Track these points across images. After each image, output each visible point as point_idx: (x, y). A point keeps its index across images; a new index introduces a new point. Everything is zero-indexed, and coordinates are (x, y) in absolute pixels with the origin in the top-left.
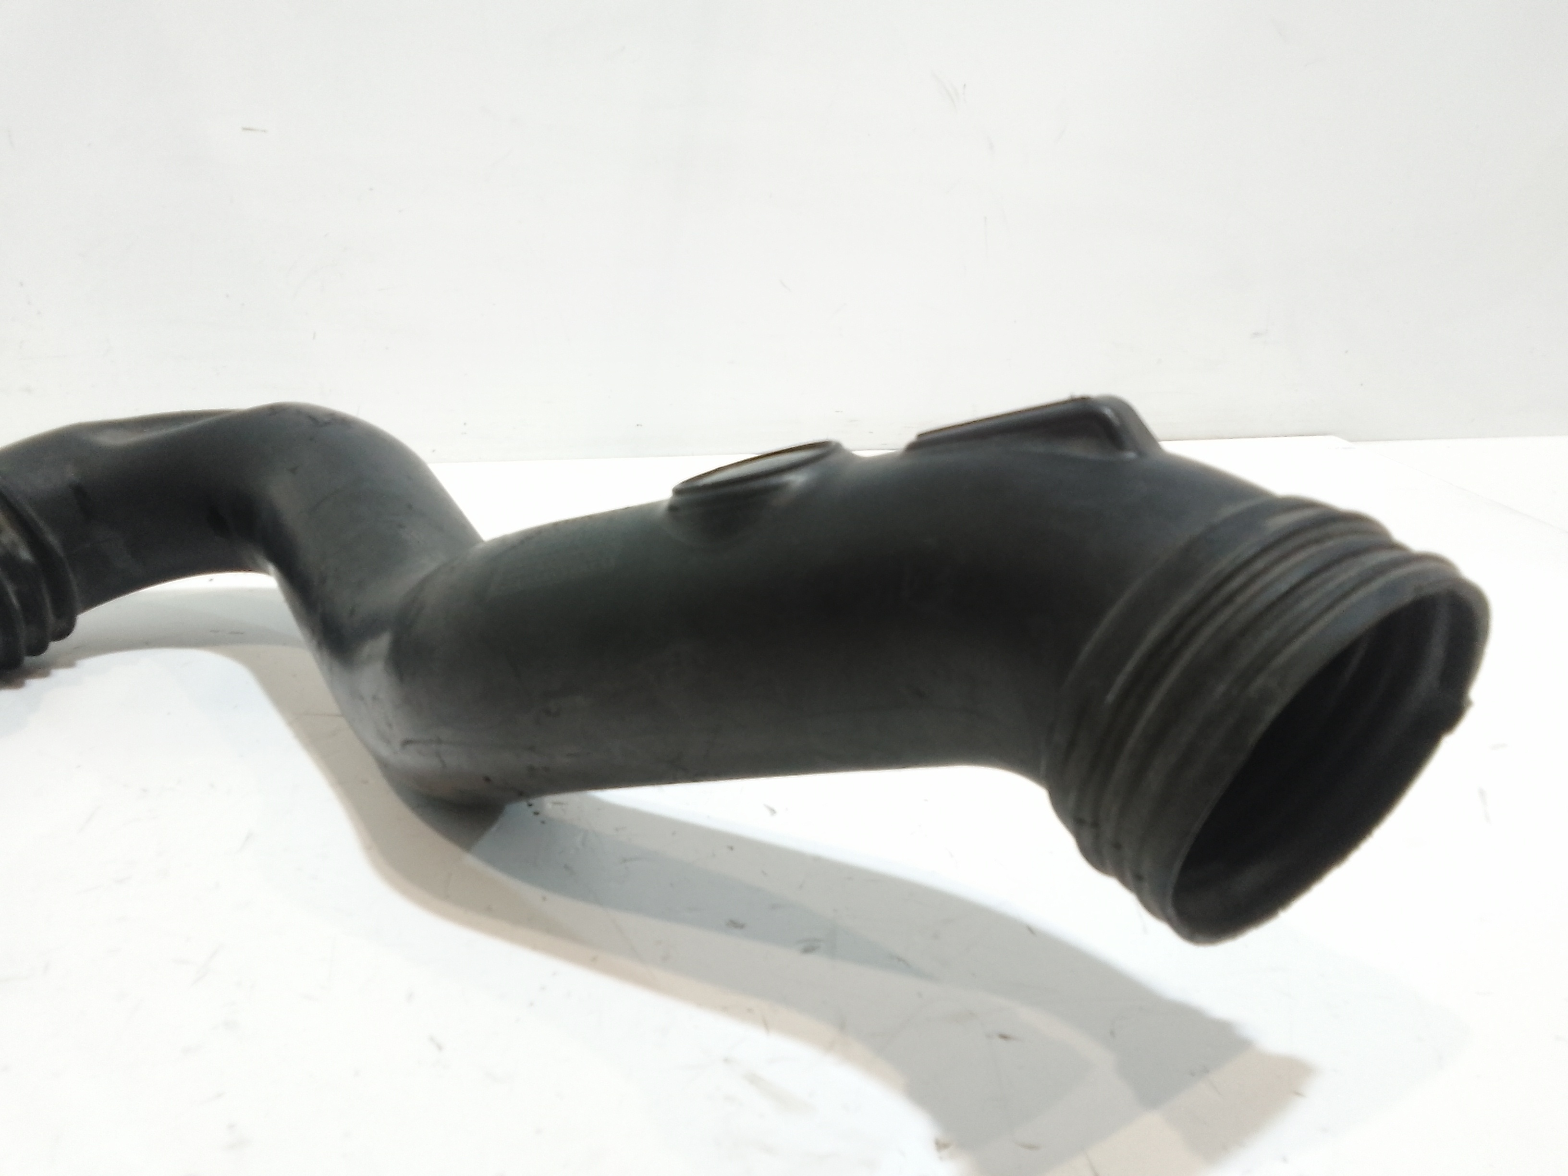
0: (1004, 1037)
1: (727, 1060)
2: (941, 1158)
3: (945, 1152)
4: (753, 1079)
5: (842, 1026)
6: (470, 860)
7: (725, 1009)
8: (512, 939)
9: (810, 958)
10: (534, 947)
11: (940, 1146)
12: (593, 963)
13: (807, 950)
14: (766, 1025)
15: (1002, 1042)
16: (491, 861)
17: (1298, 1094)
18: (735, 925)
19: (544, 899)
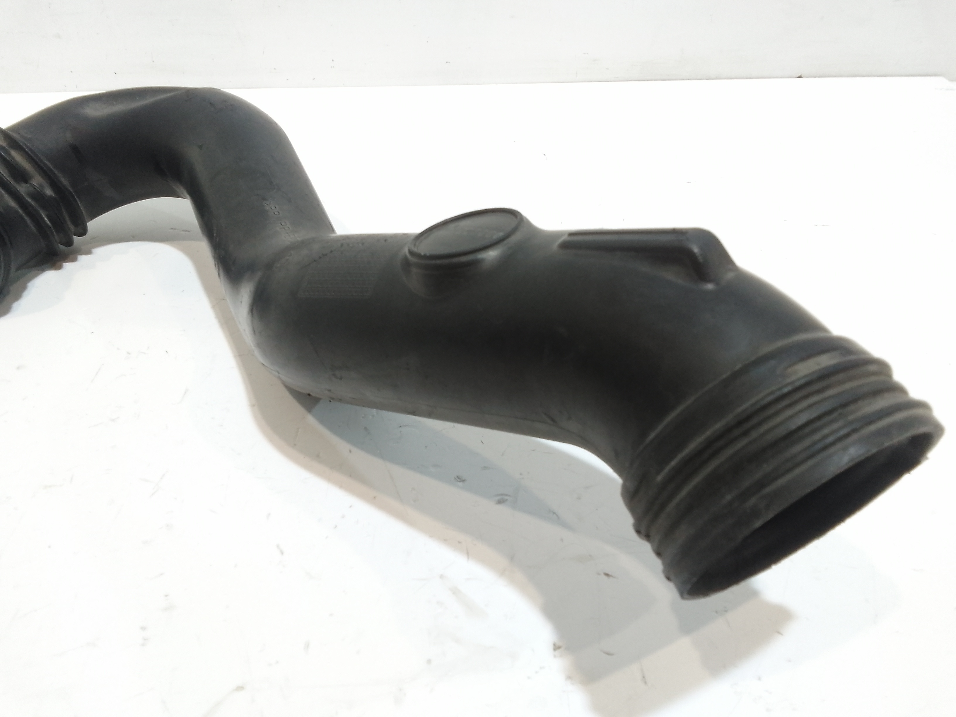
0: (607, 575)
1: (442, 577)
2: (555, 656)
3: (558, 652)
4: (455, 591)
5: (512, 558)
6: (310, 419)
7: (445, 541)
8: (329, 479)
9: (500, 507)
10: (341, 486)
11: (556, 647)
12: (373, 501)
13: (500, 502)
14: (468, 554)
15: (605, 578)
16: (322, 421)
17: (779, 633)
18: (460, 479)
19: (350, 451)
